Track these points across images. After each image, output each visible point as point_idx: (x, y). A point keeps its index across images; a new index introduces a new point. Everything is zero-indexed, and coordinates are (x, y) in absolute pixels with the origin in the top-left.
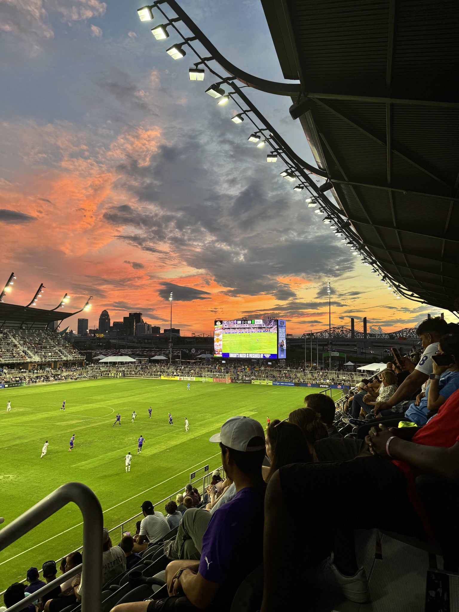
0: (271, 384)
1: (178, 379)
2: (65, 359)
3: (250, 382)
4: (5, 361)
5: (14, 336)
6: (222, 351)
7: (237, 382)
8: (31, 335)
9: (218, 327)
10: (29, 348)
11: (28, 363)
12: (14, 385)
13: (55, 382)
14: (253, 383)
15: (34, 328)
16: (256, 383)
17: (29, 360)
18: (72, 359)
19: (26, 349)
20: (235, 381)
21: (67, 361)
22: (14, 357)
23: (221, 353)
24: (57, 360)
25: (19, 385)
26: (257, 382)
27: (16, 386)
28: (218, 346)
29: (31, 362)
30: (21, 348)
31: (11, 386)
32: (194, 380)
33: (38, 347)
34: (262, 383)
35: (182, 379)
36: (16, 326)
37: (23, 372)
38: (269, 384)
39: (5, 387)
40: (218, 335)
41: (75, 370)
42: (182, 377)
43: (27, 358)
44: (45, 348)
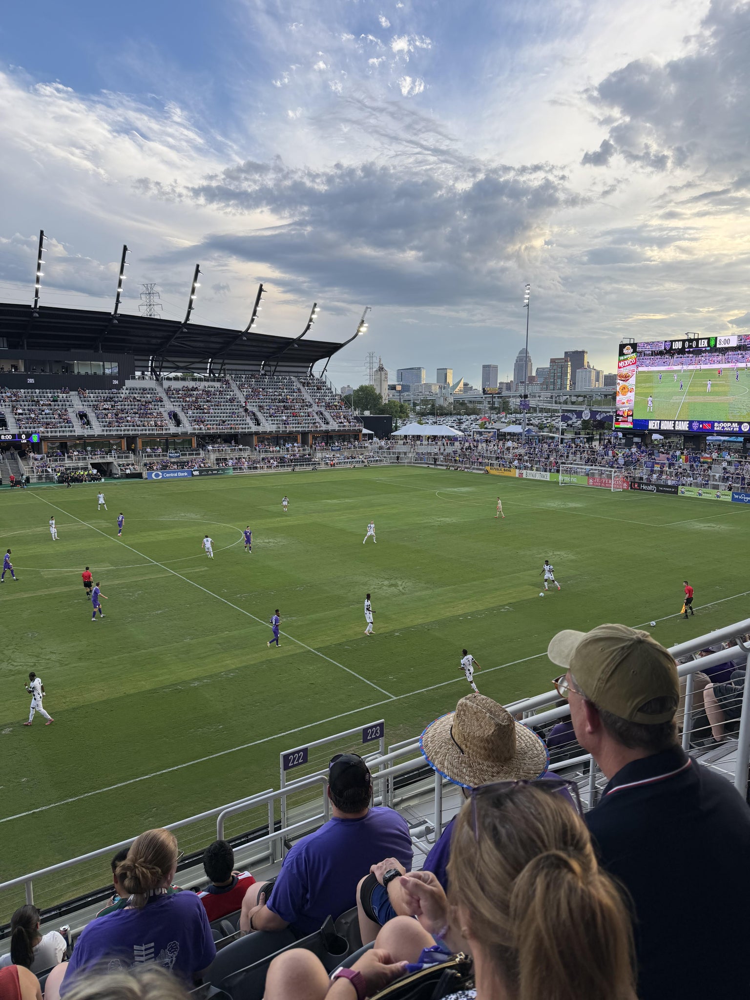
0: (729, 499)
1: (517, 476)
2: (324, 427)
3: (674, 490)
4: (208, 429)
5: (240, 387)
6: (632, 415)
7: (643, 489)
8: (274, 384)
9: (627, 359)
11: (251, 434)
12: (210, 472)
13: (281, 470)
14: (683, 493)
15: (282, 374)
16: (687, 494)
17: (254, 428)
18: (337, 428)
20: (639, 486)
21: (327, 432)
23: (630, 419)
24: (309, 429)
25: (220, 472)
26: (690, 492)
27: (215, 474)
28: (624, 403)
29: (257, 433)
31: (205, 473)
32: (549, 480)
34: (705, 496)
35: (524, 476)
36: (251, 369)
37: (240, 450)
38: (723, 498)
39: (193, 475)
40: (626, 377)
41: (340, 449)
42: (524, 472)
43: (253, 425)
44: (293, 408)
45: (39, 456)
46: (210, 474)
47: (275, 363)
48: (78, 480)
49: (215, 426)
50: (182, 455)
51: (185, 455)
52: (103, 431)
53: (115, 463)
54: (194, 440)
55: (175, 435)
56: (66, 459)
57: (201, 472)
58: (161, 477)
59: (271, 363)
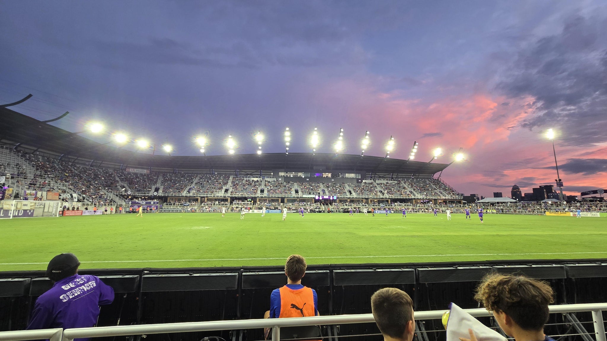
2: (444, 198)
5: (405, 183)
8: (418, 182)
10: (414, 190)
11: (412, 199)
15: (421, 178)
17: (413, 197)
18: (450, 198)
19: (412, 190)
22: (402, 194)
24: (436, 198)
29: (414, 199)
30: (409, 189)
32: (599, 216)
33: (422, 189)
36: (408, 176)
37: (408, 205)
39: (391, 213)
41: (453, 207)
43: (412, 196)
44: (428, 190)
45: (336, 204)
46: (398, 213)
47: (418, 175)
48: (348, 212)
49: (396, 196)
50: (386, 206)
51: (387, 206)
52: (357, 196)
53: (361, 207)
54: (389, 201)
55: (382, 198)
56: (345, 205)
57: (394, 211)
58: (379, 212)
59: (417, 175)
